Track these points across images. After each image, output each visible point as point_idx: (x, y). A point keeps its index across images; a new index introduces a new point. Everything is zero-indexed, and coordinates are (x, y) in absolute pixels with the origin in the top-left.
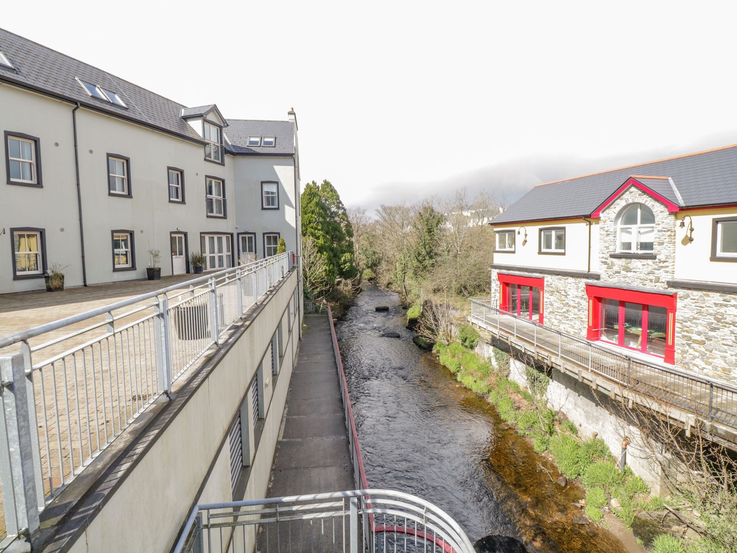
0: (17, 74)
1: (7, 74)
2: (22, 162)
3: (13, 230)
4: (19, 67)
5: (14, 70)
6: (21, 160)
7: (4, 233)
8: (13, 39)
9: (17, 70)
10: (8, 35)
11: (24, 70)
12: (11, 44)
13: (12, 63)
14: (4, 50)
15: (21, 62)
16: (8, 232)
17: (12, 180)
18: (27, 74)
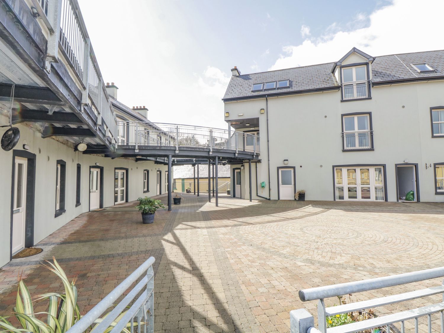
0: (436, 72)
1: (430, 75)
2: (440, 123)
3: (435, 165)
4: (437, 68)
5: (434, 71)
6: (440, 122)
7: (431, 167)
8: (431, 54)
9: (436, 70)
10: (428, 53)
11: (439, 69)
12: (430, 57)
13: (433, 68)
14: (428, 62)
15: (438, 65)
16: (433, 166)
17: (435, 135)
18: (442, 70)
